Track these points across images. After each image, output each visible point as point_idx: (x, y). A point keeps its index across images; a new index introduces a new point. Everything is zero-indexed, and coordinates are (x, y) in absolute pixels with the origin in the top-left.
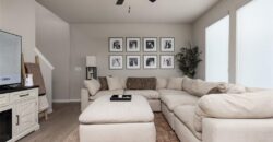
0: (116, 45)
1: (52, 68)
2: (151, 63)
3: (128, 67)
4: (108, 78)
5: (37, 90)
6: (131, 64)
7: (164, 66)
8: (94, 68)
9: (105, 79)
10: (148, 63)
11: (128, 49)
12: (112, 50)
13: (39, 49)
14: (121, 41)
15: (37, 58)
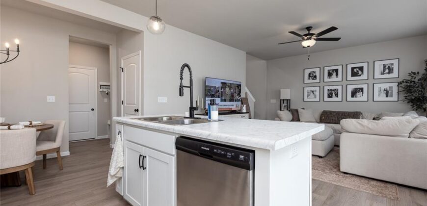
0: (312, 76)
1: (254, 100)
2: (359, 94)
3: (326, 99)
4: (300, 110)
5: (248, 114)
6: (330, 96)
7: (380, 97)
8: (288, 101)
9: (297, 111)
10: (354, 94)
11: (327, 79)
12: (307, 81)
13: (248, 88)
14: (317, 71)
15: (246, 93)
